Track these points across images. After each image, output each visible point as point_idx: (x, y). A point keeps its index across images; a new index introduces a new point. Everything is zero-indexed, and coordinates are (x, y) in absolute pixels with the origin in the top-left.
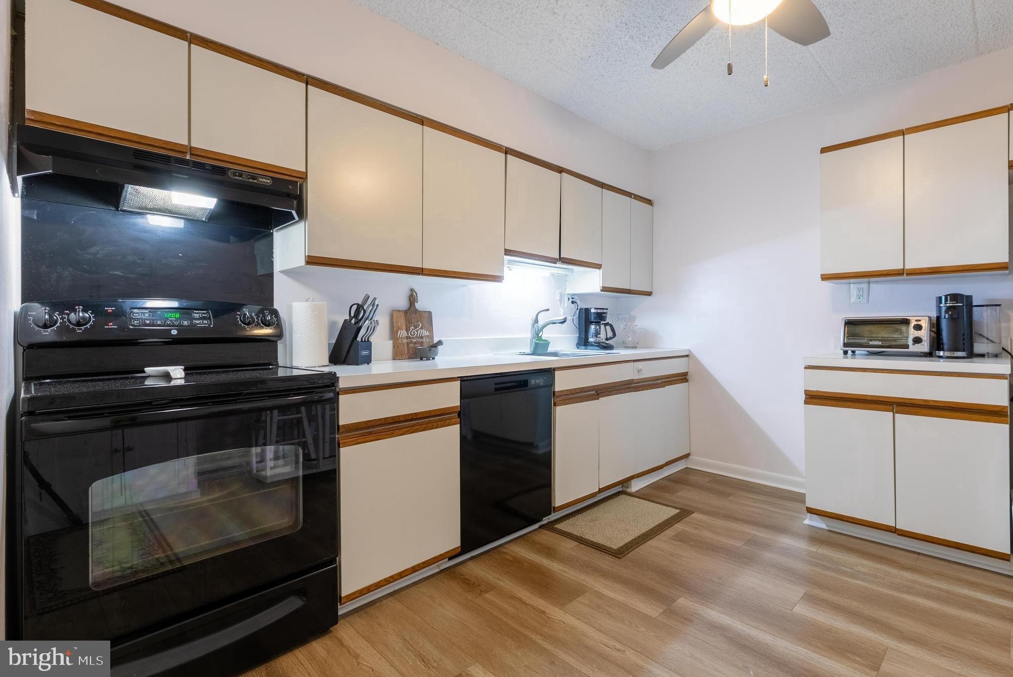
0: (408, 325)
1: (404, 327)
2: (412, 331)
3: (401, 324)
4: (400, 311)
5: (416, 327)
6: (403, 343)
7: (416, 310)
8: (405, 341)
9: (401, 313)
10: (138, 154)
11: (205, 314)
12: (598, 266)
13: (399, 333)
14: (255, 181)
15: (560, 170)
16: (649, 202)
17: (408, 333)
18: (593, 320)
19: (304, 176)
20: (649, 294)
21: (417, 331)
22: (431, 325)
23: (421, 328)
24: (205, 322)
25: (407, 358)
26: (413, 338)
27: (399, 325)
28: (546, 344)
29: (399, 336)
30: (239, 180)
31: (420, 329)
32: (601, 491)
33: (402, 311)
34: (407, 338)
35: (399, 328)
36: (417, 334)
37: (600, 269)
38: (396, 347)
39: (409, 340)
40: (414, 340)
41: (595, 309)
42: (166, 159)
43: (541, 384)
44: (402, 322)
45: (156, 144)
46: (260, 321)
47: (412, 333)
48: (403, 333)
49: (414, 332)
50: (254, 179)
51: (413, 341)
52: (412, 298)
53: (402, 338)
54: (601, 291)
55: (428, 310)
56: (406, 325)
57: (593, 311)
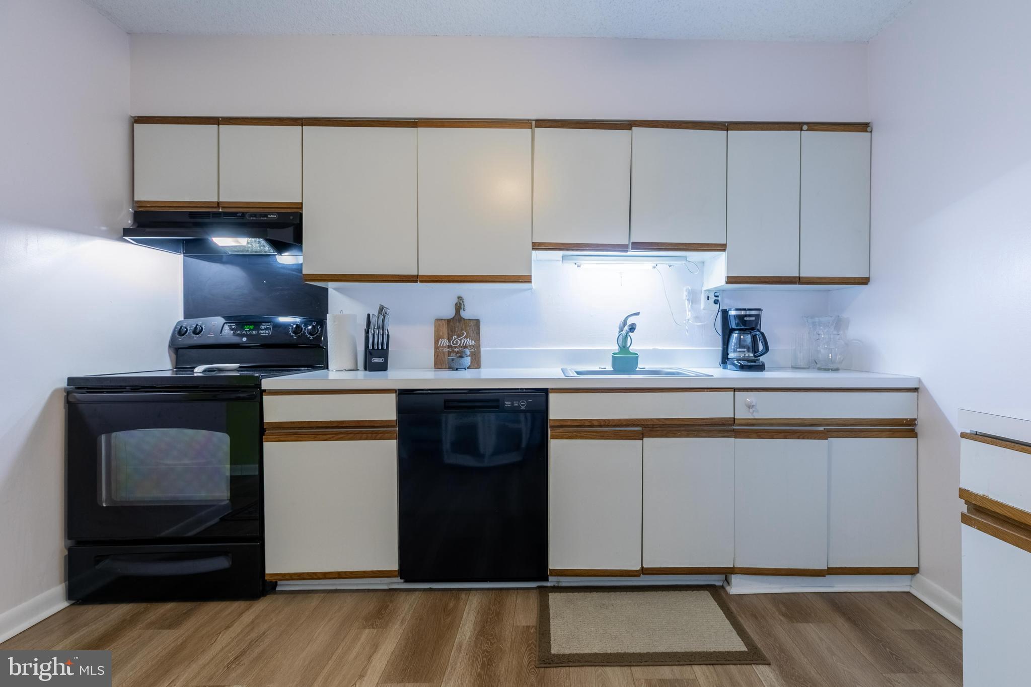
0: (451, 333)
1: (446, 336)
2: (454, 340)
3: (442, 333)
4: (442, 319)
5: (459, 336)
6: (444, 353)
7: (461, 318)
8: (446, 350)
9: (444, 322)
10: (192, 215)
11: (268, 325)
12: (722, 247)
13: (440, 342)
14: (265, 218)
15: (628, 125)
16: (864, 127)
17: (450, 342)
18: (734, 326)
19: (300, 206)
20: (865, 281)
21: (461, 340)
22: (478, 333)
23: (466, 337)
24: (267, 332)
25: (447, 367)
26: (455, 347)
27: (441, 334)
28: (635, 358)
29: (443, 345)
30: (264, 220)
31: (464, 338)
32: (644, 571)
33: (445, 320)
34: (449, 347)
35: (442, 337)
36: (461, 343)
37: (724, 250)
38: (437, 356)
39: (450, 350)
40: (457, 350)
41: (737, 310)
42: (207, 215)
43: (523, 408)
44: (444, 330)
45: (199, 206)
46: (306, 331)
47: (455, 342)
48: (444, 342)
49: (457, 342)
50: (264, 217)
51: (455, 350)
52: (459, 306)
53: (443, 347)
54: (727, 283)
55: (476, 318)
56: (448, 333)
57: (733, 313)
